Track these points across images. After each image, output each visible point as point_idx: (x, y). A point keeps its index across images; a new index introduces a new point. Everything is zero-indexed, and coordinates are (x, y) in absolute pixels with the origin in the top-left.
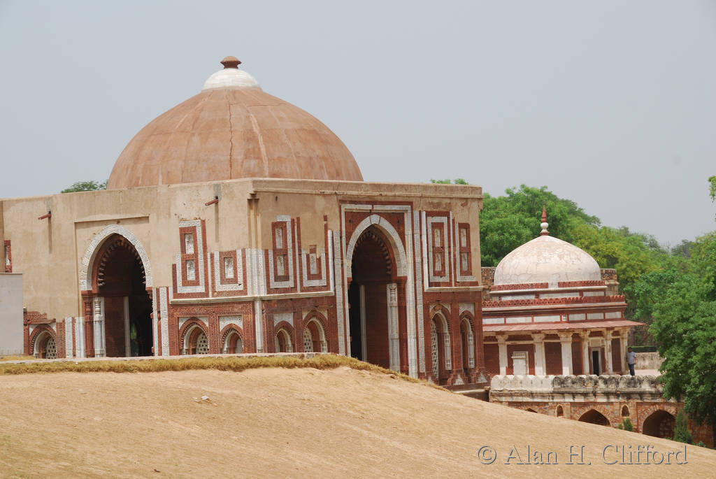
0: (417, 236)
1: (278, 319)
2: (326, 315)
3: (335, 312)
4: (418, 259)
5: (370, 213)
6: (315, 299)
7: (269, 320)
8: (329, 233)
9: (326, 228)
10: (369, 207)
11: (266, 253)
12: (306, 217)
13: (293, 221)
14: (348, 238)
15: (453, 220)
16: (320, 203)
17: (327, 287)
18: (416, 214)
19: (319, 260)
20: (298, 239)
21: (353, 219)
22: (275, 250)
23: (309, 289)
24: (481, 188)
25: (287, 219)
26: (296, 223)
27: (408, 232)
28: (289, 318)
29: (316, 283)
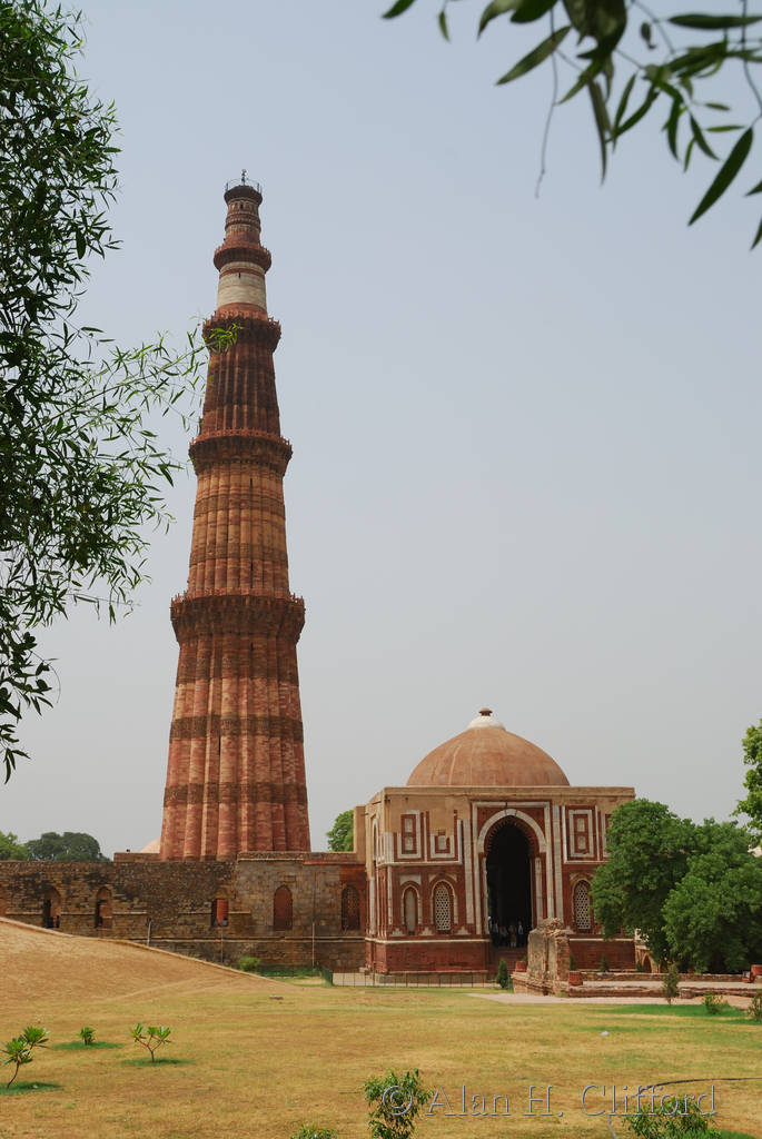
0: (556, 824)
1: (404, 880)
2: (454, 878)
3: (464, 874)
4: (557, 840)
5: (506, 808)
6: (443, 867)
7: (396, 880)
8: (459, 822)
9: (456, 818)
10: (504, 804)
11: (395, 835)
12: (435, 812)
13: (422, 814)
14: (479, 829)
15: (599, 813)
16: (450, 802)
17: (456, 858)
18: (556, 809)
19: (448, 839)
20: (425, 828)
21: (485, 813)
22: (404, 835)
23: (434, 860)
24: (633, 789)
25: (417, 813)
26: (425, 816)
27: (547, 821)
28: (418, 879)
29: (444, 856)
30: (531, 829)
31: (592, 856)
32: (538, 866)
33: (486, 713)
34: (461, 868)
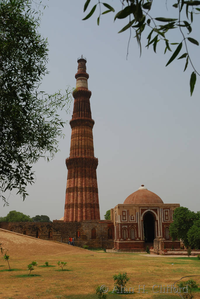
0: (160, 213)
1: (123, 227)
2: (135, 226)
3: (138, 225)
4: (161, 217)
5: (148, 209)
6: (133, 223)
7: (121, 227)
8: (136, 213)
9: (136, 212)
10: (147, 208)
11: (121, 216)
12: (130, 210)
13: (127, 211)
14: (141, 214)
15: (171, 210)
16: (134, 208)
17: (136, 221)
18: (160, 209)
19: (134, 217)
20: (128, 214)
21: (143, 210)
22: (123, 216)
23: (131, 222)
24: (179, 204)
25: (126, 210)
26: (128, 211)
27: (158, 212)
28: (126, 227)
29: (133, 221)
30: (154, 214)
31: (169, 221)
32: (156, 223)
33: (143, 186)
34: (137, 224)
